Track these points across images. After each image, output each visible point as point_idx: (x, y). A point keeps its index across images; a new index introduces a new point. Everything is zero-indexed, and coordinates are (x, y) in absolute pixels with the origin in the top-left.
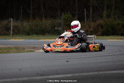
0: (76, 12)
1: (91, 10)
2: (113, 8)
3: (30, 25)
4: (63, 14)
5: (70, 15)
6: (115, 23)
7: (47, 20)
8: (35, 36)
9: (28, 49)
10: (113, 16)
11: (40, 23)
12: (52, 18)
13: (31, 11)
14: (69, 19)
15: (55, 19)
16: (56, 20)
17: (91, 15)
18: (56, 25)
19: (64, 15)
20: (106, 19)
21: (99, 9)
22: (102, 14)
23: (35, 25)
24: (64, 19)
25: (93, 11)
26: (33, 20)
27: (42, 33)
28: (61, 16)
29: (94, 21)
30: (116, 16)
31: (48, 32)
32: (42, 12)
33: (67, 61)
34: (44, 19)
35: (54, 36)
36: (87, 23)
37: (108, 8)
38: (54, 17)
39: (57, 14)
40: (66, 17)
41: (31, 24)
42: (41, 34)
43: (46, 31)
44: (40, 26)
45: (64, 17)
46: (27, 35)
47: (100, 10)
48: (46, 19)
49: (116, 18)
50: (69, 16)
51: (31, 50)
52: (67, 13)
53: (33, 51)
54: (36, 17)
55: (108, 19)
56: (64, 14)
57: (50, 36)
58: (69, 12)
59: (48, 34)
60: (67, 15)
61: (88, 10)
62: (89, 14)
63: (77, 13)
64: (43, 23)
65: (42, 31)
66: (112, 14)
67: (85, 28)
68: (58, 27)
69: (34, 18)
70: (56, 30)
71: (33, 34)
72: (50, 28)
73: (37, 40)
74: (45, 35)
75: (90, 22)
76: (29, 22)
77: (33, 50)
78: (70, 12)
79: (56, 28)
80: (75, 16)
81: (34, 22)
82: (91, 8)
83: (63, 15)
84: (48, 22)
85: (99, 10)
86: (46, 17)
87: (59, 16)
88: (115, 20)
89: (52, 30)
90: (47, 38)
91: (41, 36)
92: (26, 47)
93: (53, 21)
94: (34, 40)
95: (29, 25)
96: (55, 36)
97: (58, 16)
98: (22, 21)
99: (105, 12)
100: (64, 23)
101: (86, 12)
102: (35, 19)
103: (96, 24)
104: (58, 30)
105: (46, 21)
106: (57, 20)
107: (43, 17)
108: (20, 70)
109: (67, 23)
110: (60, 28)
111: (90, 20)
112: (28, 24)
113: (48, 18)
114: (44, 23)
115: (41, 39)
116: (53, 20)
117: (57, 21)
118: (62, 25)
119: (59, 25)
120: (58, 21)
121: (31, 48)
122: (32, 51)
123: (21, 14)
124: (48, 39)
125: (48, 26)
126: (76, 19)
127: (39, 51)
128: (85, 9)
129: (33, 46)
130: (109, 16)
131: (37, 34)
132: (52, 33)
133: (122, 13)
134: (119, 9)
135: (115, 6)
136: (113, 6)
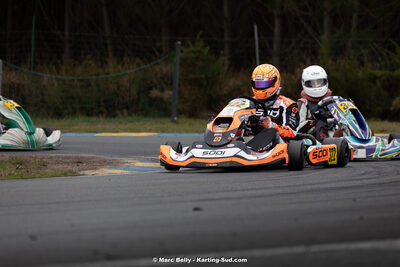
0: (223, 36)
1: (277, 30)
2: (354, 23)
3: (64, 81)
4: (180, 43)
5: (205, 46)
6: (360, 74)
7: (123, 65)
8: (81, 121)
9: (55, 167)
10: (352, 52)
11: (98, 75)
12: (141, 58)
13: (67, 33)
14: (200, 63)
15: (150, 60)
16: (153, 63)
17: (275, 46)
18: (155, 81)
19: (182, 48)
20: (330, 61)
21: (306, 25)
22: (315, 43)
23: (81, 80)
24: (184, 63)
25: (285, 32)
26: (75, 65)
27: (105, 110)
28: (173, 53)
29: (286, 66)
30: (363, 51)
31: (127, 108)
32: (104, 38)
33: (196, 209)
34: (111, 62)
35: (147, 119)
37: (335, 22)
38: (146, 54)
39: (158, 44)
40: (189, 53)
41: (66, 78)
42: (102, 112)
43: (119, 103)
44: (98, 86)
45: (182, 55)
46: (52, 117)
47: (310, 30)
48: (120, 61)
49: (365, 59)
50: (199, 52)
51: (69, 168)
52: (193, 42)
53: (74, 174)
54: (86, 54)
55: (335, 60)
56: (182, 45)
57: (131, 122)
58: (198, 37)
59: (125, 111)
60: (192, 48)
61: (266, 31)
62: (271, 43)
63: (227, 39)
64: (108, 74)
65: (105, 101)
66: (349, 44)
68: (162, 90)
69: (77, 57)
70: (156, 99)
71: (74, 113)
72: (135, 93)
73: (89, 135)
74: (114, 116)
76: (59, 70)
77: (75, 169)
78: (202, 36)
79: (155, 93)
80: (222, 52)
81: (79, 70)
82: (277, 23)
83: (178, 49)
84: (128, 71)
85: (306, 32)
86: (119, 55)
87: (164, 49)
88: (362, 63)
89: (139, 99)
90: (121, 126)
91: (101, 119)
92: (51, 157)
93: (143, 66)
94: (78, 135)
95: (61, 82)
96: (152, 119)
97: (160, 51)
98: (34, 69)
99: (324, 37)
100: (182, 74)
101: (259, 36)
102: (80, 62)
103: (293, 77)
104: (161, 99)
105: (120, 67)
106: (158, 64)
107: (111, 54)
108: (33, 237)
109: (191, 76)
110: (168, 94)
112: (57, 79)
113: (125, 59)
114: (112, 75)
115: (101, 132)
116: (145, 63)
117: (157, 68)
118: (176, 82)
119: (166, 83)
120: (163, 68)
121: (68, 163)
122: (71, 171)
123: (33, 43)
124: (125, 131)
125: (128, 85)
126: (224, 60)
127: (97, 172)
128: (256, 27)
129: (76, 157)
130: (337, 51)
131: (89, 113)
132: (142, 110)
133: (385, 39)
134: (376, 27)
135: (360, 17)
136: (355, 16)
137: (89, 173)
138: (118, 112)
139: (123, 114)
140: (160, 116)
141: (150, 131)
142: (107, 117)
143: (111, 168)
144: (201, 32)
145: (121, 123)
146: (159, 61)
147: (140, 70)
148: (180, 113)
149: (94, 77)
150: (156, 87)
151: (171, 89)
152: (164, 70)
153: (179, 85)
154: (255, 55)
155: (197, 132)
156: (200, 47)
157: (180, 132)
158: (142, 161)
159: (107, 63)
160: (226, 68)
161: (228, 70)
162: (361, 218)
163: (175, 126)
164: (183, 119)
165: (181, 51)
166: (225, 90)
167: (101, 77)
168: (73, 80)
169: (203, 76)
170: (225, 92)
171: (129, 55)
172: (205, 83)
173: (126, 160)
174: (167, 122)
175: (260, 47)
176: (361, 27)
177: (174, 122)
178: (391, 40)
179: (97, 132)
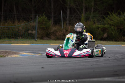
0: (51, 14)
1: (68, 12)
2: (92, 11)
4: (38, 16)
5: (46, 17)
6: (94, 26)
8: (7, 40)
10: (92, 19)
11: (12, 26)
12: (26, 21)
13: (3, 13)
14: (44, 22)
15: (28, 21)
16: (29, 23)
17: (68, 17)
18: (30, 28)
19: (39, 18)
21: (77, 11)
22: (80, 16)
23: (7, 28)
24: (39, 22)
25: (71, 13)
28: (35, 19)
29: (71, 24)
30: (95, 19)
31: (21, 36)
32: (14, 14)
33: (42, 68)
34: (16, 22)
35: (27, 40)
36: (63, 27)
37: (86, 10)
38: (27, 19)
39: (31, 16)
40: (41, 19)
41: (2, 27)
42: (13, 38)
43: (19, 34)
44: (12, 29)
45: (38, 20)
47: (78, 12)
48: (19, 22)
49: (96, 21)
50: (44, 19)
51: (3, 55)
52: (42, 16)
54: (8, 19)
55: (86, 22)
57: (22, 40)
59: (21, 37)
60: (42, 18)
61: (65, 13)
62: (66, 16)
63: (52, 15)
64: (15, 25)
65: (14, 34)
66: (91, 17)
67: (62, 32)
68: (32, 31)
69: (6, 20)
70: (30, 33)
71: (4, 38)
72: (24, 31)
73: (9, 44)
74: (17, 39)
75: (66, 25)
78: (45, 14)
79: (30, 32)
80: (51, 19)
81: (6, 24)
82: (68, 10)
83: (37, 18)
84: (21, 25)
85: (77, 13)
86: (19, 20)
87: (33, 18)
88: (95, 23)
89: (25, 34)
91: (13, 40)
93: (26, 23)
94: (6, 44)
96: (29, 40)
97: (32, 19)
99: (83, 15)
100: (38, 26)
101: (62, 14)
102: (7, 22)
104: (32, 34)
105: (19, 23)
107: (16, 19)
109: (41, 26)
110: (34, 32)
111: (66, 24)
113: (21, 21)
114: (17, 26)
117: (31, 24)
118: (37, 28)
119: (33, 29)
120: (32, 24)
121: (3, 53)
124: (20, 43)
125: (22, 29)
126: (52, 21)
127: (11, 56)
128: (62, 11)
129: (5, 51)
130: (87, 19)
131: (9, 38)
132: (26, 37)
133: (102, 15)
134: (99, 12)
135: (94, 8)
136: (93, 8)
137: (9, 56)
139: (20, 38)
140: (31, 39)
141: (28, 43)
142: (15, 39)
143: (16, 55)
144: (44, 13)
145: (19, 41)
146: (31, 22)
147: (25, 25)
148: (38, 38)
149: (11, 27)
150: (30, 30)
151: (35, 31)
152: (33, 24)
153: (38, 29)
154: (61, 20)
155: (43, 44)
156: (44, 17)
157: (37, 44)
158: (26, 53)
159: (15, 22)
160: (52, 24)
161: (53, 25)
162: (94, 71)
163: (36, 42)
164: (39, 40)
165: (38, 19)
166: (52, 31)
167: (13, 27)
168: (4, 27)
169: (45, 26)
170: (52, 32)
171: (22, 20)
172: (45, 28)
173: (20, 52)
174: (33, 41)
175: (63, 18)
176: (94, 11)
177: (36, 41)
178: (104, 16)
179: (12, 44)
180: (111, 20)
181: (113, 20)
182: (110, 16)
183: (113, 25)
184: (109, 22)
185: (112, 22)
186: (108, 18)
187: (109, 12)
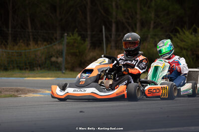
0: (87, 32)
1: (114, 29)
2: (152, 26)
3: (8, 53)
4: (66, 34)
5: (79, 36)
7: (38, 46)
8: (17, 72)
9: (6, 93)
10: (151, 39)
11: (25, 50)
12: (47, 42)
13: (10, 29)
14: (76, 45)
15: (51, 43)
16: (52, 45)
17: (113, 37)
18: (54, 53)
19: (68, 37)
21: (128, 27)
23: (18, 53)
24: (68, 44)
25: (117, 30)
26: (14, 45)
28: (62, 39)
29: (118, 47)
31: (40, 66)
32: (28, 32)
35: (50, 72)
36: (106, 51)
37: (143, 25)
38: (49, 40)
39: (55, 35)
40: (71, 39)
41: (10, 51)
42: (27, 68)
44: (25, 55)
45: (67, 41)
47: (130, 29)
50: (76, 39)
51: (13, 93)
52: (73, 34)
53: (16, 96)
54: (19, 40)
57: (42, 73)
58: (75, 32)
59: (39, 68)
60: (72, 37)
61: (108, 29)
62: (111, 35)
63: (89, 33)
64: (30, 49)
65: (29, 63)
66: (149, 36)
68: (57, 58)
69: (15, 41)
70: (54, 62)
71: (13, 69)
72: (44, 59)
73: (21, 79)
74: (34, 70)
75: (111, 49)
76: (6, 48)
78: (77, 31)
79: (54, 59)
80: (87, 39)
81: (16, 48)
82: (114, 25)
83: (65, 37)
84: (40, 48)
86: (36, 41)
87: (58, 38)
89: (46, 62)
91: (27, 72)
92: (3, 89)
93: (48, 46)
96: (52, 72)
97: (56, 39)
100: (67, 50)
101: (105, 32)
102: (17, 44)
104: (57, 63)
105: (36, 46)
106: (55, 45)
107: (31, 39)
109: (72, 51)
110: (60, 60)
111: (111, 46)
112: (5, 52)
114: (32, 50)
116: (49, 44)
117: (54, 47)
118: (64, 54)
119: (59, 54)
120: (57, 47)
122: (14, 95)
124: (39, 77)
125: (40, 55)
126: (88, 43)
127: (27, 95)
128: (103, 27)
129: (16, 89)
131: (21, 68)
132: (47, 67)
133: (167, 33)
134: (162, 28)
135: (155, 23)
136: (152, 22)
137: (22, 95)
138: (35, 68)
140: (56, 70)
141: (51, 77)
142: (30, 70)
143: (34, 94)
144: (76, 30)
145: (37, 73)
146: (55, 43)
147: (46, 48)
148: (66, 69)
150: (54, 56)
151: (62, 57)
153: (66, 56)
154: (103, 40)
156: (77, 36)
159: (30, 44)
160: (89, 47)
161: (90, 49)
163: (64, 75)
164: (67, 72)
166: (88, 58)
167: (27, 51)
168: (13, 53)
169: (78, 51)
171: (40, 41)
172: (78, 54)
173: (41, 90)
174: (59, 73)
175: (106, 37)
176: (155, 27)
177: (63, 73)
178: (170, 34)
179: (25, 77)
180: (182, 41)
181: (185, 41)
182: (179, 34)
183: (185, 49)
184: (179, 44)
185: (184, 43)
186: (177, 38)
187: (179, 28)
